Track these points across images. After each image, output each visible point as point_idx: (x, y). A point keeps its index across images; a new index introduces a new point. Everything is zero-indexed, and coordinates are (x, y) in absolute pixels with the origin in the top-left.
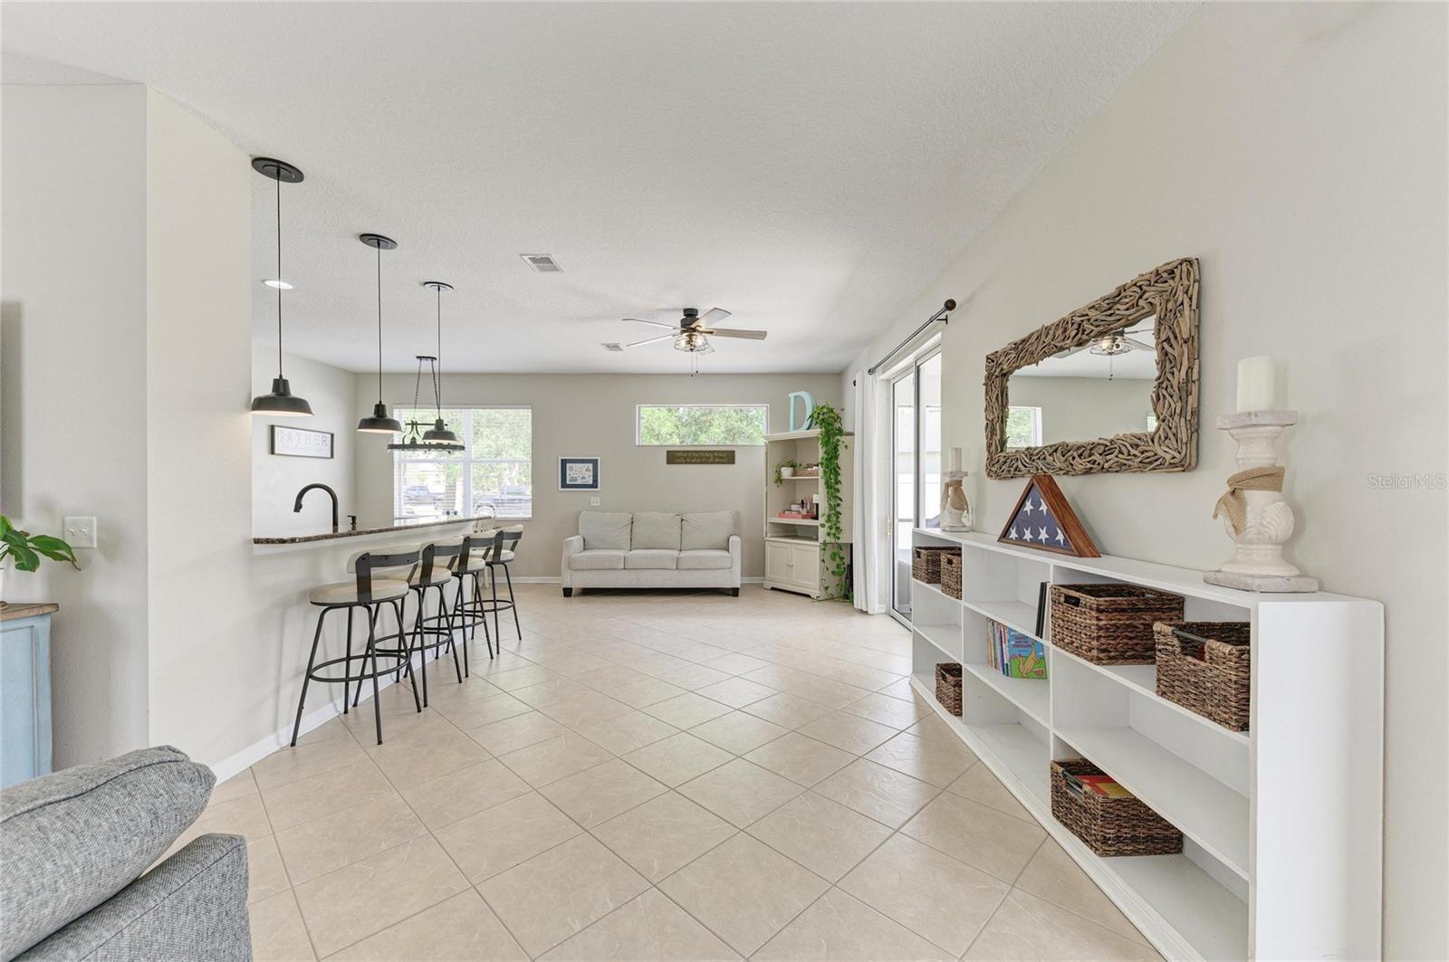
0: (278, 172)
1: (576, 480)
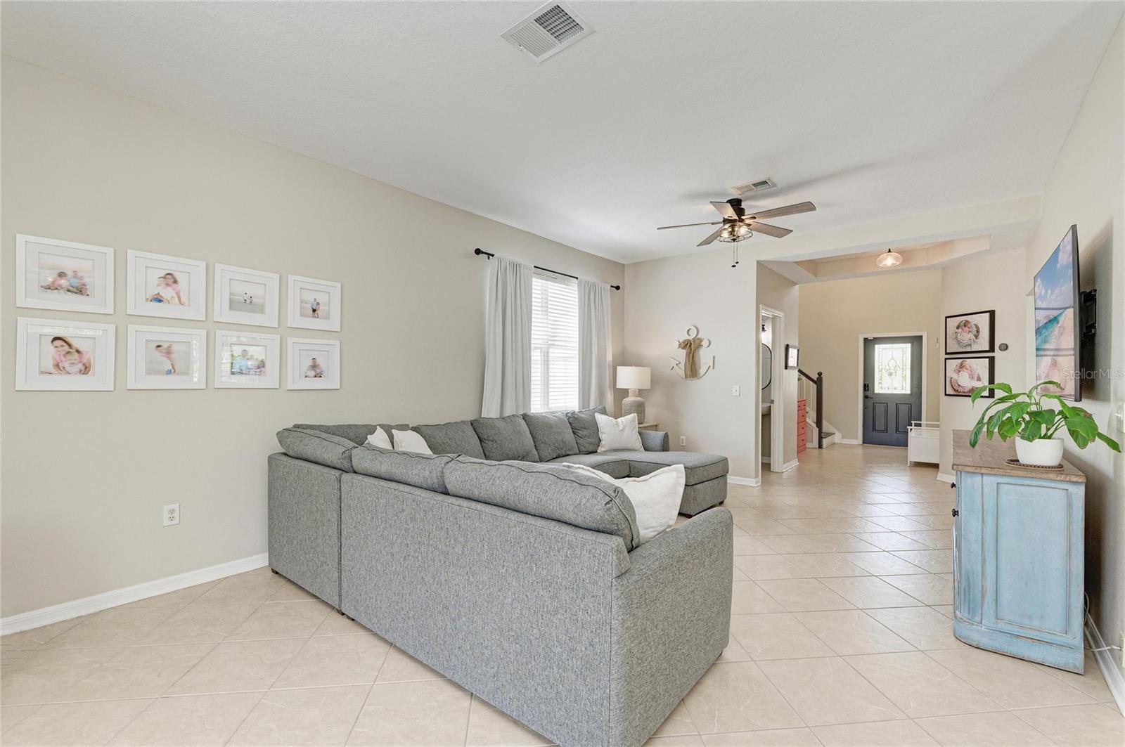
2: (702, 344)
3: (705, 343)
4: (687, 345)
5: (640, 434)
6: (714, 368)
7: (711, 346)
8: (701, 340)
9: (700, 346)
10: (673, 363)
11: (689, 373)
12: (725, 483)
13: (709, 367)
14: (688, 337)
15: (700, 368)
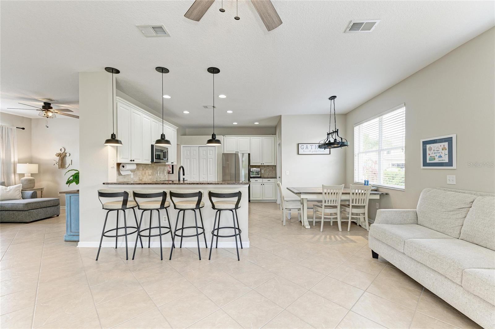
0: (112, 71)
1: (435, 159)
2: (67, 155)
3: (68, 155)
4: (59, 155)
5: (22, 192)
6: (71, 164)
7: (70, 156)
8: (66, 153)
9: (65, 156)
10: (55, 162)
11: (60, 166)
12: (59, 208)
13: (70, 164)
14: (60, 152)
15: (66, 164)
